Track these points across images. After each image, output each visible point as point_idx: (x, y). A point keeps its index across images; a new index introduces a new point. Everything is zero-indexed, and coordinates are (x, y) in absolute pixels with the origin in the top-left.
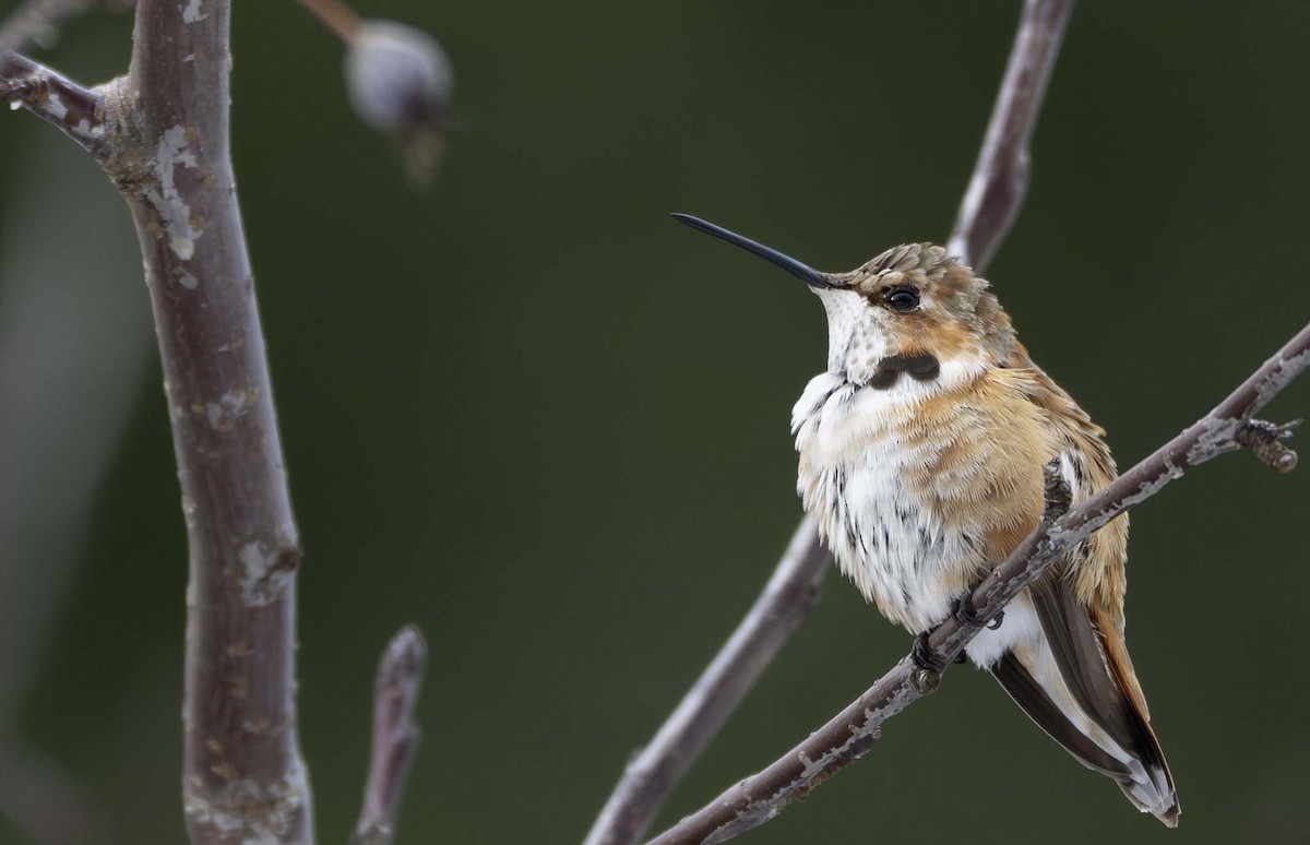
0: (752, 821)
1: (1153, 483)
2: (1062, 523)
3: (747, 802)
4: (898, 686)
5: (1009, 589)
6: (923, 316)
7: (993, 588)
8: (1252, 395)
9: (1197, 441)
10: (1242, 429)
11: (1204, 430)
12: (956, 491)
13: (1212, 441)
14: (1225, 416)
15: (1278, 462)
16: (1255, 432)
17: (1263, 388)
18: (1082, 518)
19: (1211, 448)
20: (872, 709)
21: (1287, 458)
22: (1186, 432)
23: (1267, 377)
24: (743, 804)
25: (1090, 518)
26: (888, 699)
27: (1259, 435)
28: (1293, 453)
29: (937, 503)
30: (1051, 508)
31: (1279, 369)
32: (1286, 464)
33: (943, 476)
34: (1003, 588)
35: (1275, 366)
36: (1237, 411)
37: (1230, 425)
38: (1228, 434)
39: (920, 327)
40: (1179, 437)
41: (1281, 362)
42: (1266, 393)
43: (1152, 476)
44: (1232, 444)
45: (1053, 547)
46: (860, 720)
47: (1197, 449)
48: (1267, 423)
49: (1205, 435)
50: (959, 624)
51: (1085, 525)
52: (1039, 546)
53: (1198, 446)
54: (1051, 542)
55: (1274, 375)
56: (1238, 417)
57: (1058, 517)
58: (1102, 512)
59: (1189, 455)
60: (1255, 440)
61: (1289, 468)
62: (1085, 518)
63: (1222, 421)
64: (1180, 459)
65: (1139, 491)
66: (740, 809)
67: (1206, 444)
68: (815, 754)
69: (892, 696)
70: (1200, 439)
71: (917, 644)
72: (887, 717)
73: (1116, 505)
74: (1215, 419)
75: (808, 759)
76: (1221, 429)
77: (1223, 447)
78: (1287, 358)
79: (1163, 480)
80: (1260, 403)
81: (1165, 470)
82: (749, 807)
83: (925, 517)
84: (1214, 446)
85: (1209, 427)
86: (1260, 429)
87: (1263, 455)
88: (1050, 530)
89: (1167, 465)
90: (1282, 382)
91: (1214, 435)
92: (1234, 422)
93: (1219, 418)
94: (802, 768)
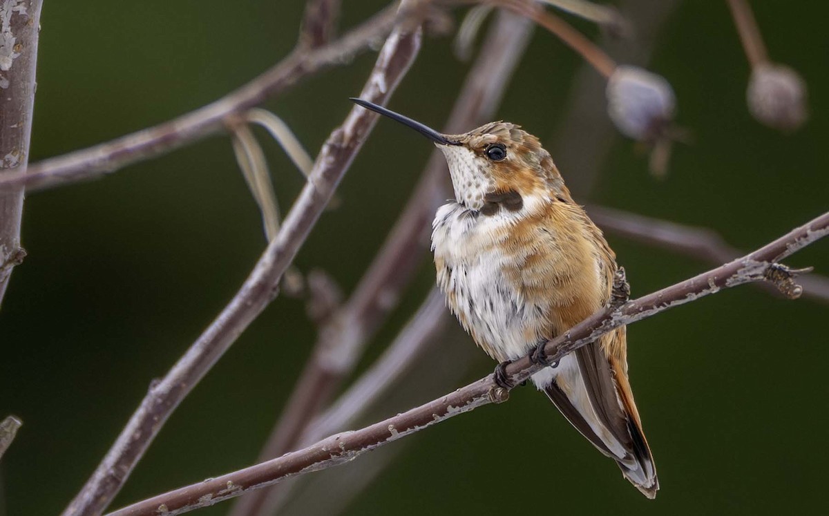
0: (339, 462)
1: (696, 294)
2: (623, 310)
3: (341, 450)
4: (478, 395)
5: (574, 346)
6: (510, 164)
7: (563, 344)
8: (783, 248)
9: (736, 273)
10: (769, 268)
11: (743, 266)
12: (535, 281)
13: (748, 274)
14: (760, 259)
15: (792, 292)
16: (776, 271)
17: (791, 246)
18: (639, 308)
19: (745, 278)
20: (454, 406)
21: (798, 290)
22: (727, 265)
23: (796, 240)
24: (337, 451)
25: (644, 310)
26: (468, 402)
27: (779, 273)
28: (801, 286)
29: (524, 289)
30: (616, 300)
31: (806, 236)
32: (797, 293)
33: (528, 271)
34: (570, 345)
35: (803, 233)
36: (769, 257)
37: (762, 266)
38: (760, 271)
39: (508, 172)
40: (721, 268)
41: (809, 232)
42: (793, 249)
43: (697, 290)
44: (762, 277)
45: (613, 325)
46: (442, 411)
47: (734, 278)
48: (784, 266)
49: (743, 269)
50: (532, 362)
51: (639, 314)
52: (603, 322)
53: (736, 276)
54: (612, 321)
55: (802, 239)
56: (769, 261)
57: (619, 306)
58: (655, 307)
59: (728, 280)
60: (777, 277)
61: (797, 296)
62: (641, 309)
63: (757, 262)
64: (720, 281)
65: (686, 297)
66: (333, 454)
67: (743, 276)
68: (401, 427)
69: (472, 400)
70: (739, 271)
71: (498, 369)
72: (462, 412)
73: (666, 304)
74: (752, 261)
75: (396, 431)
76: (755, 267)
77: (755, 278)
78: (813, 229)
79: (705, 292)
80: (787, 254)
81: (708, 287)
82: (341, 453)
83: (516, 296)
84: (749, 278)
85: (747, 265)
86: (780, 270)
87: (781, 286)
88: (614, 314)
89: (710, 284)
90: (805, 243)
91: (749, 271)
92: (766, 264)
93: (756, 260)
94: (389, 434)
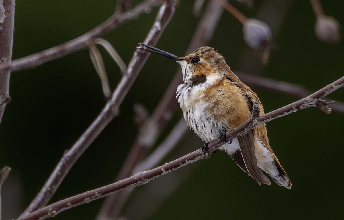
0: (141, 184)
1: (288, 112)
2: (257, 120)
3: (142, 179)
4: (198, 155)
5: (237, 134)
6: (200, 64)
7: (233, 133)
8: (323, 93)
9: (304, 103)
10: (317, 102)
11: (307, 101)
13: (309, 104)
14: (314, 98)
15: (327, 111)
16: (321, 102)
17: (326, 92)
18: (264, 119)
19: (308, 105)
20: (188, 160)
21: (329, 110)
22: (300, 100)
23: (328, 89)
24: (140, 179)
25: (266, 119)
26: (194, 158)
28: (331, 109)
30: (254, 115)
31: (332, 88)
32: (329, 112)
34: (236, 134)
35: (332, 87)
36: (318, 97)
37: (315, 100)
38: (314, 102)
39: (199, 67)
40: (298, 101)
41: (334, 86)
43: (288, 111)
44: (314, 105)
45: (253, 125)
46: (183, 162)
47: (304, 105)
48: (324, 101)
49: (307, 102)
50: (221, 141)
51: (264, 121)
52: (249, 125)
53: (304, 104)
54: (253, 124)
57: (256, 118)
58: (270, 118)
59: (301, 106)
60: (321, 105)
61: (329, 113)
62: (265, 119)
63: (313, 99)
64: (297, 107)
65: (283, 114)
68: (167, 169)
69: (196, 158)
70: (305, 103)
71: (205, 145)
72: (192, 162)
73: (275, 117)
74: (310, 99)
75: (165, 170)
76: (312, 101)
77: (312, 106)
78: (335, 85)
79: (291, 112)
80: (325, 95)
81: (293, 110)
82: (142, 180)
84: (309, 105)
85: (308, 100)
87: (323, 109)
88: (254, 121)
89: (293, 108)
90: (332, 91)
91: (309, 102)
92: (316, 100)
93: (312, 98)
94: (162, 172)
